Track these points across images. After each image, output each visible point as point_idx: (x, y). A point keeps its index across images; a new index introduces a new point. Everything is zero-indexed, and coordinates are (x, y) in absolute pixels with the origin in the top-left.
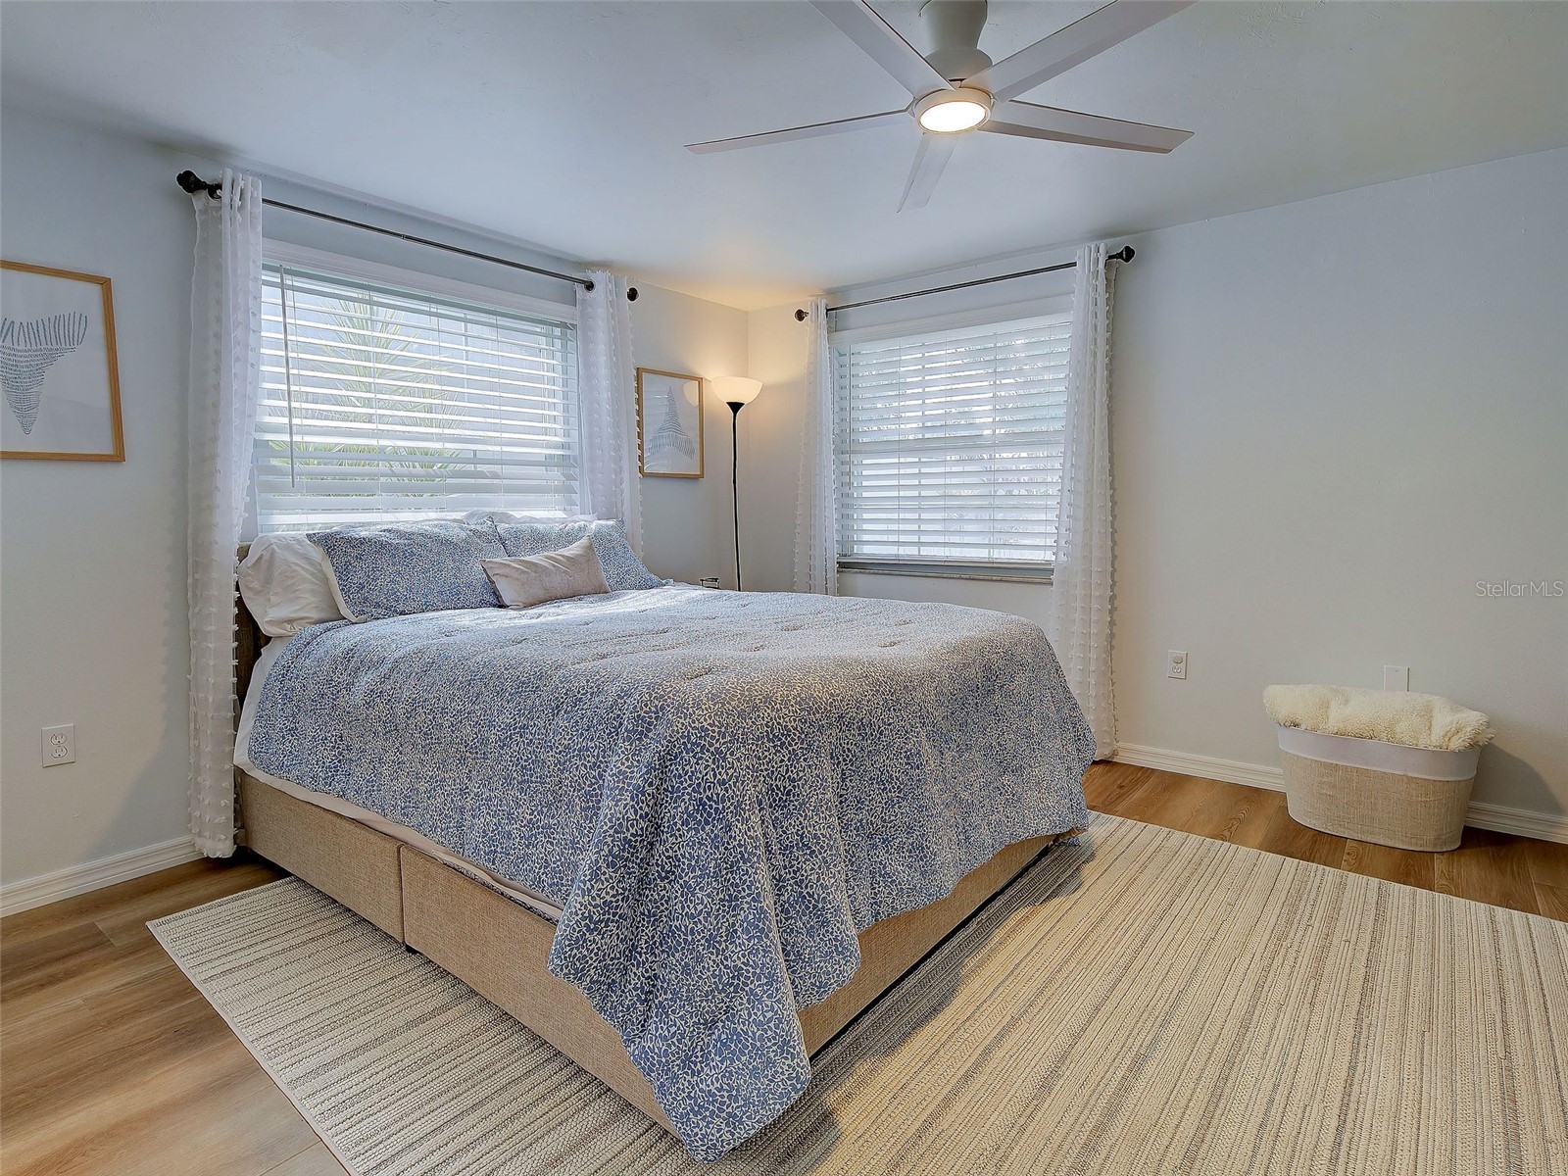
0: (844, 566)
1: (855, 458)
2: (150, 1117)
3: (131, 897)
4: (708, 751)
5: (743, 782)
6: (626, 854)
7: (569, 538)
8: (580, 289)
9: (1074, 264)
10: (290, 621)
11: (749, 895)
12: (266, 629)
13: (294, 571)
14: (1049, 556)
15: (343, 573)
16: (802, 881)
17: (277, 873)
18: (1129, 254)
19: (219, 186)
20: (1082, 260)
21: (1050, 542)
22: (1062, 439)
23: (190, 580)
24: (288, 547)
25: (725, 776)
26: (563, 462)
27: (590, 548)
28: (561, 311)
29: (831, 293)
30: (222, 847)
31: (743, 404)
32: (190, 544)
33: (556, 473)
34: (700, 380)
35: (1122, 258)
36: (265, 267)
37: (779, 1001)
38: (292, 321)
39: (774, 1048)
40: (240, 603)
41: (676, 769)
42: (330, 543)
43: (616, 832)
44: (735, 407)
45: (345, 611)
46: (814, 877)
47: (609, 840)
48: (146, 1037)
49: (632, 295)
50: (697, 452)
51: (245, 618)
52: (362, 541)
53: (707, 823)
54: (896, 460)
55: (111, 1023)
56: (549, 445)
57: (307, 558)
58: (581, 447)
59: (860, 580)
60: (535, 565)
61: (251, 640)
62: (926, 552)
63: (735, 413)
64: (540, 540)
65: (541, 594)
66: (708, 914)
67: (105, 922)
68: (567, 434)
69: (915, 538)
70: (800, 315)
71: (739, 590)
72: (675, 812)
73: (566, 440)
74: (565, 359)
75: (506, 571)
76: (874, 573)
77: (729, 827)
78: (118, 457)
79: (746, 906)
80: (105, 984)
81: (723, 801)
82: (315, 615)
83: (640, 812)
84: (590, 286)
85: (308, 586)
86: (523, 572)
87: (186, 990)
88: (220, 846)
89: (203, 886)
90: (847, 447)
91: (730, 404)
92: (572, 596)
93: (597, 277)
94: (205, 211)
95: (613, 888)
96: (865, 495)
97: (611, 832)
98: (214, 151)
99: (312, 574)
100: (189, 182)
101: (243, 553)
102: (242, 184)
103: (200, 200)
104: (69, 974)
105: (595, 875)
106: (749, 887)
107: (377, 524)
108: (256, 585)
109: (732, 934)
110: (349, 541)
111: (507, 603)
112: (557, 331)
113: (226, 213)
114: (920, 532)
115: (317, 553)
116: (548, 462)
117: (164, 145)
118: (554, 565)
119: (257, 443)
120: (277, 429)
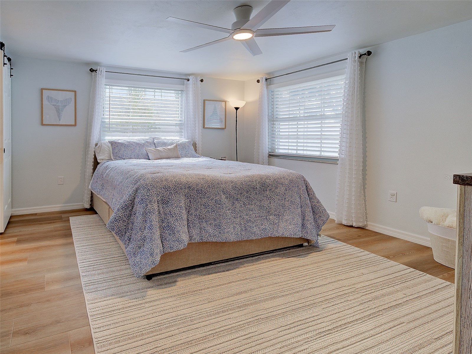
0: (271, 156)
1: (276, 123)
2: (53, 246)
3: (70, 213)
4: (146, 188)
5: (153, 196)
6: (126, 207)
7: (171, 144)
8: (186, 81)
9: (347, 59)
10: (102, 159)
11: (149, 220)
12: (99, 161)
13: (105, 149)
14: (336, 155)
15: (113, 149)
16: (169, 222)
17: (96, 213)
18: (369, 53)
19: (97, 70)
20: (349, 57)
21: (337, 150)
22: (341, 116)
23: (87, 150)
24: (105, 144)
25: (149, 194)
26: (180, 125)
27: (176, 146)
28: (180, 87)
29: (269, 74)
30: (87, 206)
31: (239, 108)
32: (87, 142)
33: (178, 127)
34: (225, 102)
35: (366, 55)
36: (105, 85)
37: (152, 244)
38: (112, 96)
39: (149, 254)
40: (95, 155)
41: (139, 191)
42: (112, 143)
43: (124, 202)
44: (237, 109)
45: (112, 158)
46: (172, 222)
47: (122, 204)
48: (58, 234)
49: (202, 81)
50: (224, 121)
51: (95, 158)
52: (119, 143)
53: (142, 203)
54: (288, 123)
55: (55, 231)
56: (176, 120)
57: (108, 146)
58: (184, 121)
59: (276, 160)
60: (158, 149)
61: (96, 163)
62: (299, 152)
63: (237, 110)
64: (164, 144)
65: (159, 157)
66: (140, 223)
67: (63, 216)
68: (181, 118)
69: (295, 148)
70: (258, 81)
71: (237, 161)
72: (137, 200)
73: (181, 119)
74: (182, 99)
75: (151, 151)
76: (280, 158)
77: (147, 205)
78: (75, 125)
79: (148, 223)
80: (58, 225)
81: (147, 199)
82: (107, 158)
83: (130, 199)
84: (188, 80)
85: (107, 152)
86: (155, 151)
87: (70, 229)
88: (87, 205)
89: (82, 213)
90: (273, 120)
91: (235, 108)
92: (168, 158)
93: (190, 78)
94: (95, 75)
95: (122, 214)
96: (280, 134)
97: (123, 202)
98: (97, 64)
99: (108, 150)
100: (92, 70)
101: (96, 145)
102: (101, 69)
103: (94, 73)
104: (54, 223)
105: (118, 210)
106: (149, 219)
107: (123, 139)
108: (98, 152)
109: (145, 228)
110: (116, 143)
111: (150, 159)
112: (180, 92)
113: (98, 76)
114: (297, 146)
115: (110, 145)
116: (176, 125)
117: (87, 64)
118: (164, 150)
119: (103, 122)
120: (107, 119)
